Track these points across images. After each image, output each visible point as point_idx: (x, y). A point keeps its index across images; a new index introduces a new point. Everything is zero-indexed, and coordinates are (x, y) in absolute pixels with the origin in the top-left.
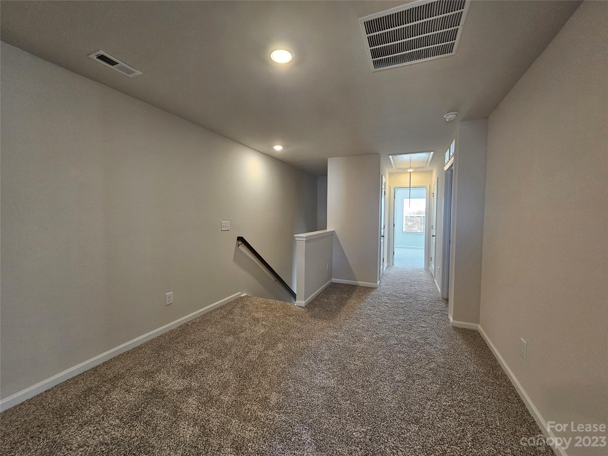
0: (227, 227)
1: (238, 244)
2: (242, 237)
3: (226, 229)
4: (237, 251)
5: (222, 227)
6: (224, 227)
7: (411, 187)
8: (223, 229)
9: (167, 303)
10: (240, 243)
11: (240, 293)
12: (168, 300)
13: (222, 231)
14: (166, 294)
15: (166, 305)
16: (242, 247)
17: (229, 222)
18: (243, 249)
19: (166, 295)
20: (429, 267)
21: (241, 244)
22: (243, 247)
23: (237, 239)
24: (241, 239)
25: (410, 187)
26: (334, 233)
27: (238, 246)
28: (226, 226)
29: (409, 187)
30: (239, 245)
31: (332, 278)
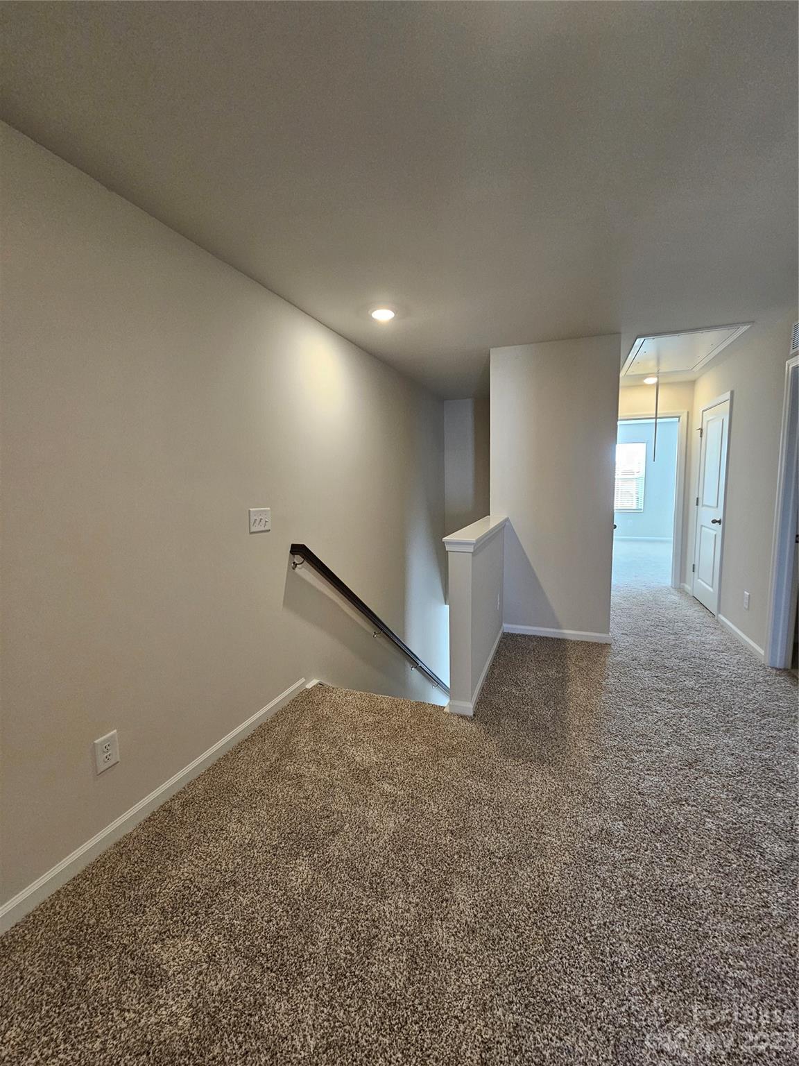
0: (263, 522)
1: (294, 563)
2: (303, 547)
3: (262, 528)
4: (292, 579)
5: (252, 523)
6: (257, 522)
7: (658, 416)
8: (253, 529)
9: (102, 767)
10: (298, 559)
11: (303, 680)
12: (101, 757)
13: (251, 533)
14: (96, 742)
15: (99, 772)
16: (303, 569)
17: (269, 509)
18: (306, 572)
19: (94, 744)
20: (682, 584)
21: (301, 564)
22: (306, 568)
23: (291, 552)
24: (299, 550)
25: (656, 418)
26: (507, 524)
27: (294, 569)
28: (261, 519)
29: (654, 416)
30: (296, 565)
31: (502, 625)
